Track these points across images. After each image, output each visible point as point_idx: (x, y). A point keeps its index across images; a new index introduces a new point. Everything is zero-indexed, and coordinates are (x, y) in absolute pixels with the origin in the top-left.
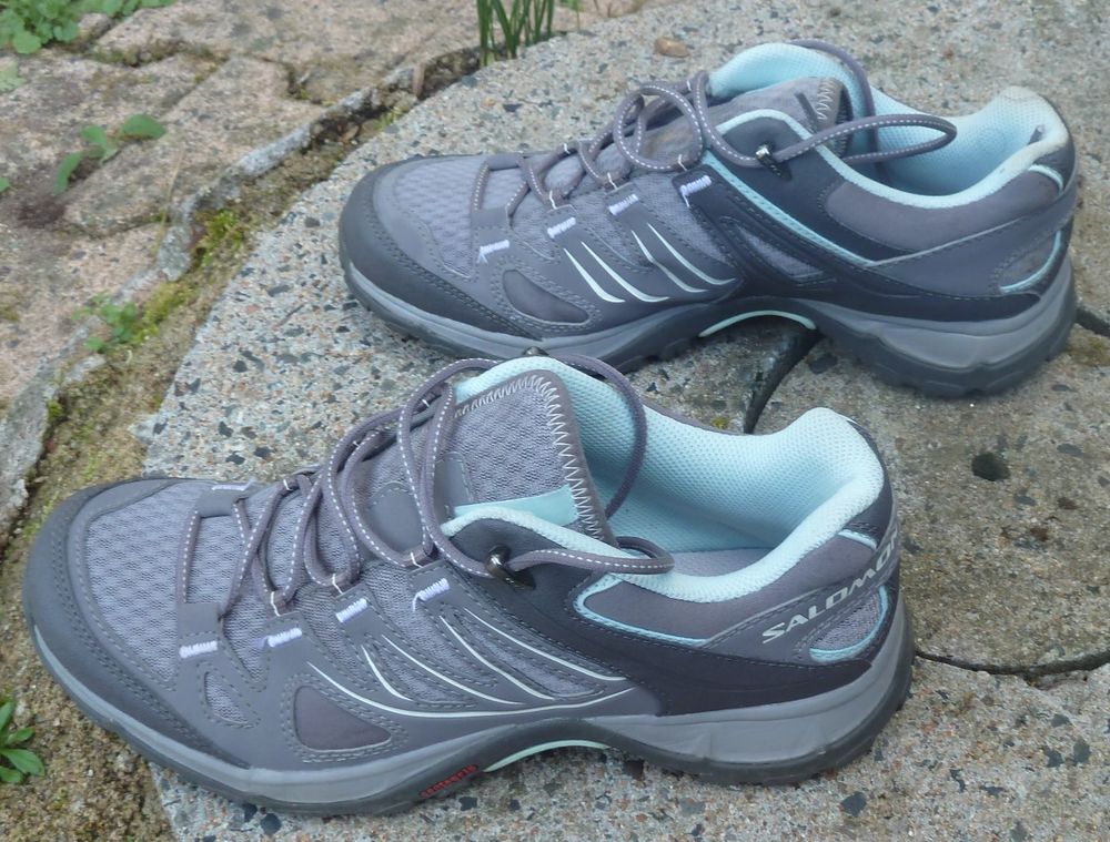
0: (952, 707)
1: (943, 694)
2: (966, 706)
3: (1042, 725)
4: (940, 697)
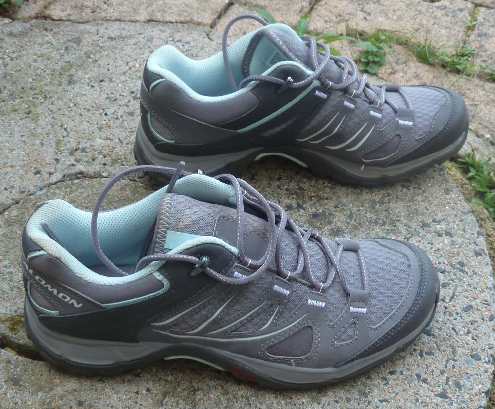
0: (119, 161)
1: (123, 165)
2: (114, 162)
3: (85, 159)
4: (124, 164)
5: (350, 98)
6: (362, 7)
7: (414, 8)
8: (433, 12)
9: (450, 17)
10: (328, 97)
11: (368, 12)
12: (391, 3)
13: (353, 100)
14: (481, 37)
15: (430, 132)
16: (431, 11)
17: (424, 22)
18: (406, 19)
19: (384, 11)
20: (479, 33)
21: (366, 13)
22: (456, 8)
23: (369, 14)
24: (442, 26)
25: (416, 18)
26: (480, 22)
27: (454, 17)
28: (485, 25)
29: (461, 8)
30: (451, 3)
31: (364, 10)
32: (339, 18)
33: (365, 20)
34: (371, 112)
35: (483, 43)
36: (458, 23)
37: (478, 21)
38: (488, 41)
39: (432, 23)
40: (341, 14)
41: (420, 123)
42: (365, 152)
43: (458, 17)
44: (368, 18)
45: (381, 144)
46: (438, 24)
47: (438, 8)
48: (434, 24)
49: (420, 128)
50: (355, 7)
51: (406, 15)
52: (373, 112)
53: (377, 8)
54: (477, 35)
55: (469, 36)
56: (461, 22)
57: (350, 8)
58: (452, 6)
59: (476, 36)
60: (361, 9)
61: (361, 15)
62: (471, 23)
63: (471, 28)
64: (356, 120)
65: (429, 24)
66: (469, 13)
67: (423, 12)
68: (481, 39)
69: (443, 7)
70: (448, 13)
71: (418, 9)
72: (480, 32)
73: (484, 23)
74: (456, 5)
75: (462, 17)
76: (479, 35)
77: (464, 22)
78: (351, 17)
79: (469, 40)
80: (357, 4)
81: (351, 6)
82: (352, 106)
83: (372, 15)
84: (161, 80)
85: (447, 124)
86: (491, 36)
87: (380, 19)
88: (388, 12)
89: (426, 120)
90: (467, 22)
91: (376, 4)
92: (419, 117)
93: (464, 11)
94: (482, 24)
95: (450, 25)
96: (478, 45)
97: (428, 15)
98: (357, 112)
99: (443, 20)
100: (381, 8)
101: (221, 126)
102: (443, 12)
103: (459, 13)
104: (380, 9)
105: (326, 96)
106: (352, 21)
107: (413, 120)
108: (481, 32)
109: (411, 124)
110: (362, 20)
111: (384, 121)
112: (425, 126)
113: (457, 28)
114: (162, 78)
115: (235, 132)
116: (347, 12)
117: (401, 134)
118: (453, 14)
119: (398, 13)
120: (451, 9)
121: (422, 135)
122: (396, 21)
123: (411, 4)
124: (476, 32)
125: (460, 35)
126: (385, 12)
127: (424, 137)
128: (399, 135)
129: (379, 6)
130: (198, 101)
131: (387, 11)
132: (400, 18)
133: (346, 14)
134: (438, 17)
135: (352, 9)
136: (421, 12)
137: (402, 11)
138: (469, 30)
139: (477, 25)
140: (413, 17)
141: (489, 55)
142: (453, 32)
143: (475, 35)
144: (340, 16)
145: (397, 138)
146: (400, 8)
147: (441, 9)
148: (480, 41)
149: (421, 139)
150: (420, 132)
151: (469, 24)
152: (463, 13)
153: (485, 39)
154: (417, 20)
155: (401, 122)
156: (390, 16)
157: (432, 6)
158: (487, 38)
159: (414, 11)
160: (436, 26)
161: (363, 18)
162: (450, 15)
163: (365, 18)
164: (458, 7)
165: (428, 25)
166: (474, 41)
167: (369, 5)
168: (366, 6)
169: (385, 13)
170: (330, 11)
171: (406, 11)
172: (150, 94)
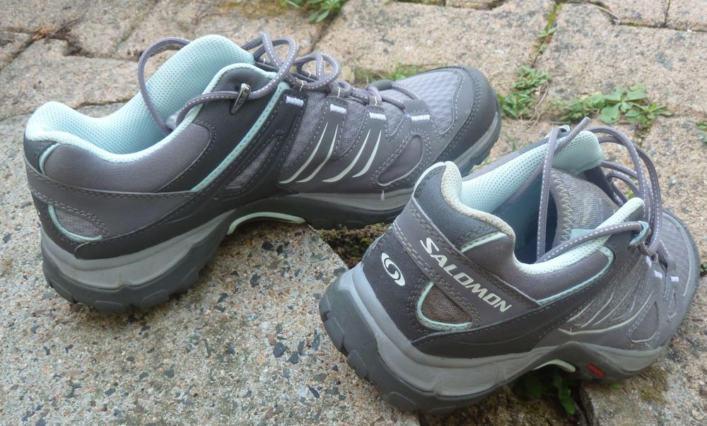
5: (337, 100)
6: (382, 33)
7: (460, 23)
8: (488, 24)
9: (513, 28)
10: (306, 103)
11: (390, 40)
12: (427, 20)
13: (341, 101)
14: (560, 51)
15: (455, 120)
16: (486, 22)
17: (473, 42)
18: (446, 42)
19: (414, 34)
20: (556, 46)
21: (388, 42)
22: (525, 12)
23: (392, 43)
24: (500, 43)
25: (462, 37)
26: (560, 27)
27: (520, 26)
28: (568, 31)
29: (533, 9)
30: (518, 5)
31: (385, 38)
32: (347, 56)
33: (384, 54)
34: (370, 114)
35: (561, 60)
36: (526, 35)
37: (558, 26)
38: (570, 57)
39: (485, 42)
40: (352, 51)
41: (437, 113)
42: (380, 173)
43: (527, 27)
44: (389, 49)
45: (397, 155)
46: (493, 42)
47: (495, 16)
48: (488, 42)
49: (442, 120)
50: (373, 35)
51: (447, 35)
52: (373, 114)
53: (405, 32)
54: (554, 49)
55: (541, 53)
56: (530, 32)
57: (366, 38)
58: (519, 10)
59: (552, 52)
60: (381, 37)
61: (380, 46)
62: (547, 32)
63: (544, 40)
64: (354, 129)
65: (480, 43)
66: (545, 15)
67: (472, 27)
68: (559, 55)
69: (504, 14)
70: (511, 22)
71: (466, 23)
72: (559, 43)
73: (567, 29)
74: (524, 7)
75: (533, 25)
76: (557, 49)
77: (535, 33)
78: (366, 51)
79: (541, 59)
80: (377, 30)
81: (368, 35)
82: (342, 110)
83: (396, 43)
84: (53, 147)
85: (474, 104)
86: (575, 47)
87: (407, 49)
88: (421, 35)
89: (445, 107)
90: (541, 32)
91: (405, 26)
92: (434, 107)
93: (537, 15)
94: (564, 31)
95: (513, 40)
96: (553, 66)
97: (480, 29)
98: (352, 118)
99: (502, 34)
100: (411, 30)
101: (166, 189)
102: (504, 21)
103: (529, 18)
104: (410, 32)
105: (302, 102)
106: (366, 59)
107: (427, 111)
108: (562, 43)
109: (427, 117)
110: (380, 54)
111: (391, 122)
112: (447, 115)
113: (522, 44)
114: (54, 143)
115: (188, 194)
116: (361, 46)
117: (419, 134)
118: (519, 23)
119: (435, 35)
120: (517, 14)
121: (447, 128)
122: (431, 48)
123: (458, 17)
124: (553, 44)
125: (526, 55)
126: (417, 35)
127: (451, 130)
128: (417, 136)
129: (408, 28)
130: (119, 163)
131: (419, 33)
132: (437, 42)
133: (358, 49)
134: (495, 30)
135: (369, 39)
136: (470, 27)
137: (442, 30)
138: (542, 43)
139: (555, 33)
140: (458, 37)
141: (570, 79)
142: (516, 51)
143: (551, 49)
144: (349, 53)
145: (416, 141)
146: (439, 26)
147: (501, 18)
148: (557, 59)
149: (447, 133)
150: (444, 125)
151: (543, 34)
152: (534, 18)
153: (566, 53)
154: (464, 41)
155: (414, 118)
156: (423, 40)
157: (488, 14)
158: (569, 52)
159: (459, 27)
160: (490, 46)
161: (382, 52)
162: (515, 23)
163: (386, 51)
164: (528, 9)
165: (479, 46)
166: (547, 60)
167: (394, 29)
168: (389, 32)
169: (415, 39)
170: (336, 48)
171: (448, 29)
172: (44, 175)
